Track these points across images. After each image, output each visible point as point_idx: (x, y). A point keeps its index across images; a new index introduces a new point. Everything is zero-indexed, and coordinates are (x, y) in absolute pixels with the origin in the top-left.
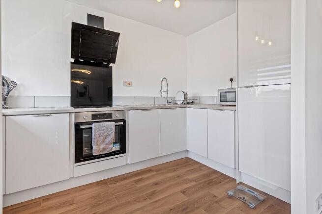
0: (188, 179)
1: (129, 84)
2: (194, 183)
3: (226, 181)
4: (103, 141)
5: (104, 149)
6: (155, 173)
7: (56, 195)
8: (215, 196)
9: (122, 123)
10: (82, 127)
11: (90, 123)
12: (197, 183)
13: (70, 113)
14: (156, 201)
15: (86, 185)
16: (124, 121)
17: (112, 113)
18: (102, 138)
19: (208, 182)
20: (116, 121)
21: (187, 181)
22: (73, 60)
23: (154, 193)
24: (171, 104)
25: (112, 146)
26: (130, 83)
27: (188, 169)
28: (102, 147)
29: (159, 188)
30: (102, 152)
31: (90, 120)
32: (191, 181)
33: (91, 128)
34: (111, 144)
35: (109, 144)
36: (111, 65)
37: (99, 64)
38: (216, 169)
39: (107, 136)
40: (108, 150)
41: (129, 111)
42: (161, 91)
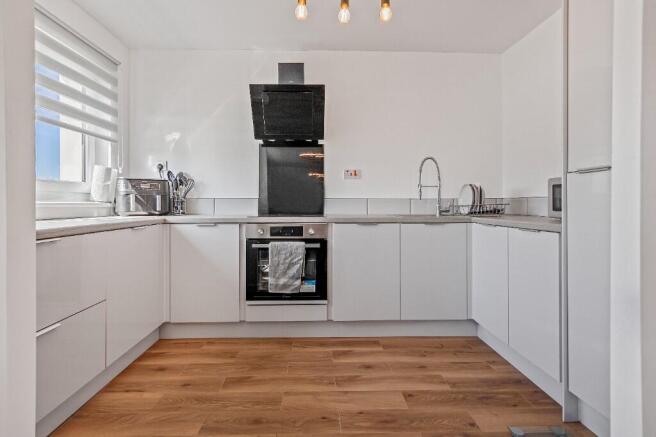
0: (439, 377)
1: (355, 175)
2: (447, 388)
3: (534, 407)
4: (284, 273)
5: (285, 286)
6: (381, 349)
8: (473, 425)
9: (318, 246)
10: (254, 246)
11: (266, 241)
12: (455, 390)
13: (240, 224)
14: (346, 392)
16: (324, 243)
17: (302, 227)
18: (282, 267)
19: (481, 396)
20: (307, 241)
21: (431, 380)
22: (261, 142)
23: (352, 380)
24: (447, 214)
25: (298, 282)
26: (358, 173)
27: (457, 360)
28: (282, 281)
29: (366, 374)
30: (281, 289)
31: (268, 236)
32: (443, 382)
33: (267, 249)
34: (297, 279)
35: (294, 278)
36: (320, 142)
37: (300, 143)
38: (530, 378)
39: (291, 265)
40: (293, 288)
41: (334, 225)
42: (420, 186)
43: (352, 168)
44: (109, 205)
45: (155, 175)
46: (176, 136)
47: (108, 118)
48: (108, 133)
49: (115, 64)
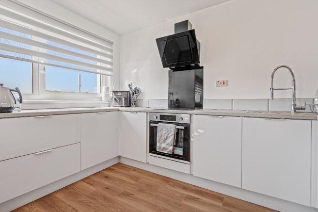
1: (224, 84)
4: (164, 141)
5: (164, 149)
7: (142, 171)
9: (183, 127)
10: (152, 124)
11: (157, 122)
13: (147, 113)
15: (157, 175)
17: (175, 116)
18: (163, 138)
20: (178, 124)
25: (172, 148)
26: (225, 82)
28: (163, 146)
31: (159, 120)
34: (171, 146)
35: (169, 145)
36: (200, 65)
39: (168, 137)
40: (167, 151)
41: (194, 115)
42: (272, 89)
43: (221, 80)
44: (108, 102)
45: (128, 89)
46: (135, 71)
47: (109, 66)
48: (109, 73)
49: (111, 43)
